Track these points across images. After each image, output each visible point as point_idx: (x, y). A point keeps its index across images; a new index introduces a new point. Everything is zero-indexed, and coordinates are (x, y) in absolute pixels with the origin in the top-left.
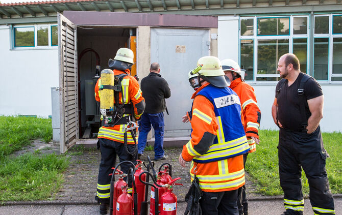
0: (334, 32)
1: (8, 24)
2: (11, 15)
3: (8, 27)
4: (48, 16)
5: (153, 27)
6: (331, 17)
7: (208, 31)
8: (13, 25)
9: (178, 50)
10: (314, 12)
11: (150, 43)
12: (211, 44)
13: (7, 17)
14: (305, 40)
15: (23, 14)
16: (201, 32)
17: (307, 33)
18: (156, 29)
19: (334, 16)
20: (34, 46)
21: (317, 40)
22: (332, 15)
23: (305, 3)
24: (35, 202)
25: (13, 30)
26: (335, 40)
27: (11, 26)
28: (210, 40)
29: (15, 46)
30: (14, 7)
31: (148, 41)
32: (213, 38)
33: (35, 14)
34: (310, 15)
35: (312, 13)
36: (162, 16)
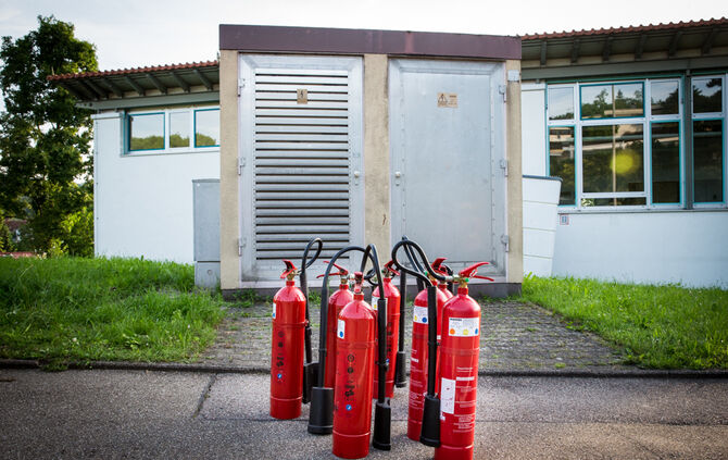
1: (118, 110)
2: (123, 92)
3: (117, 114)
4: (190, 93)
5: (393, 57)
6: (725, 79)
7: (501, 66)
8: (127, 110)
9: (442, 101)
10: (692, 71)
11: (387, 87)
12: (508, 91)
13: (116, 97)
14: (675, 126)
15: (144, 90)
16: (488, 67)
17: (678, 113)
18: (399, 61)
20: (163, 148)
21: (699, 126)
22: (727, 75)
23: (672, 54)
24: (154, 364)
25: (127, 121)
27: (123, 112)
28: (505, 84)
29: (129, 150)
30: (129, 77)
31: (383, 83)
32: (511, 79)
33: (166, 88)
34: (683, 77)
35: (688, 73)
36: (411, 35)
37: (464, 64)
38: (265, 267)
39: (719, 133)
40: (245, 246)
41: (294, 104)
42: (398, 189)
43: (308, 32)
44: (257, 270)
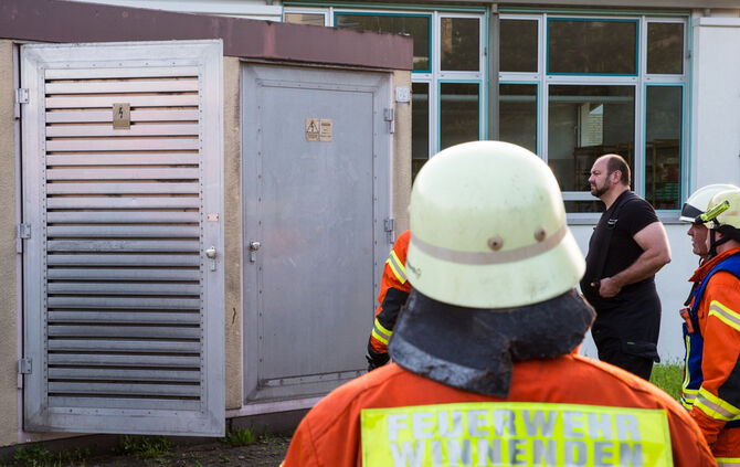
0: (552, 70)
5: (247, 62)
6: (543, 22)
7: (388, 80)
9: (312, 133)
10: (500, 5)
11: (237, 109)
12: (396, 116)
14: (473, 89)
16: (371, 81)
17: (478, 69)
18: (255, 69)
19: (549, 20)
21: (506, 89)
22: (545, 16)
26: (554, 90)
28: (392, 106)
31: (233, 103)
32: (400, 99)
34: (487, 14)
35: (495, 6)
36: (272, 27)
37: (348, 75)
38: (61, 410)
39: (534, 97)
40: (30, 371)
41: (109, 130)
42: (252, 269)
43: (125, 15)
44: (49, 415)
